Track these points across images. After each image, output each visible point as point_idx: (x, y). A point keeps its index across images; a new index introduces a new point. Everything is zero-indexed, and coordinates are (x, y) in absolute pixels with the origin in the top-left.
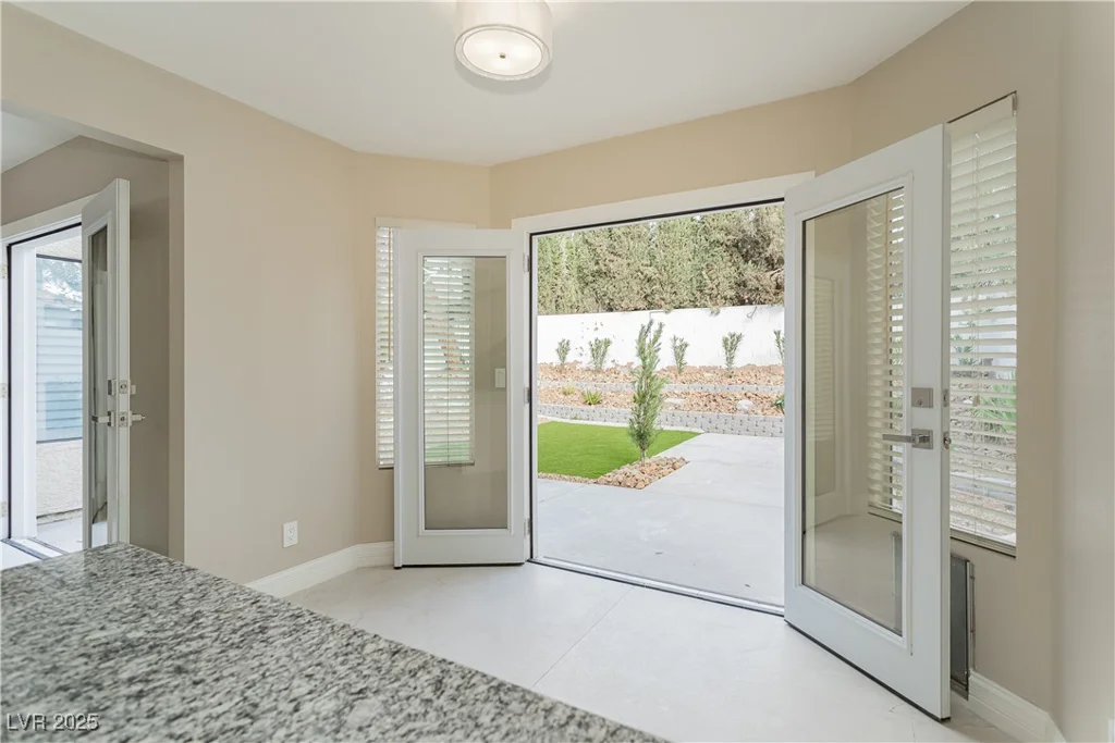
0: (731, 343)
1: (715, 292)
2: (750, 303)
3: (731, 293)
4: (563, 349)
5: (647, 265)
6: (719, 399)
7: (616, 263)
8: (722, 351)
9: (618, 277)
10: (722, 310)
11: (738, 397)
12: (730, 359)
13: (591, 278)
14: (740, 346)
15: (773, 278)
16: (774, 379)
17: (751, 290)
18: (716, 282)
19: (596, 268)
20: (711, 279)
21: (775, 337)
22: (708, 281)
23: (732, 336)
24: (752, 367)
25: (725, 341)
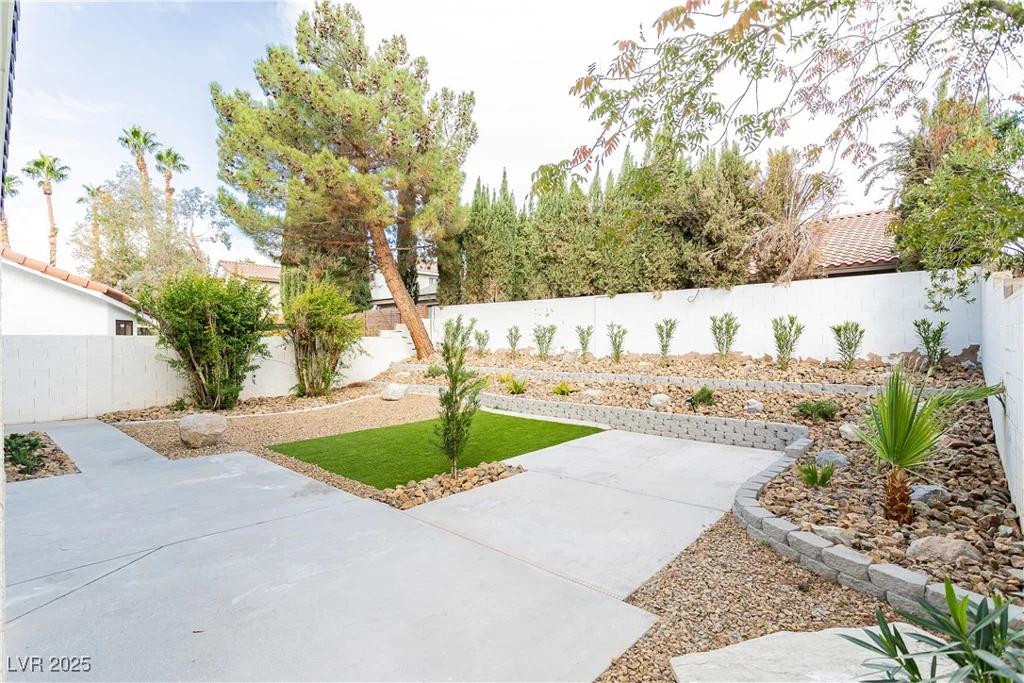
0: (666, 331)
1: (656, 275)
3: (672, 276)
4: (514, 337)
5: (591, 250)
7: (563, 248)
9: (565, 262)
10: (664, 293)
12: (664, 348)
13: (541, 265)
14: (675, 333)
17: (692, 272)
18: (656, 265)
19: (545, 254)
20: (651, 262)
21: (710, 323)
22: (648, 264)
23: (667, 323)
24: (694, 356)
25: (660, 327)
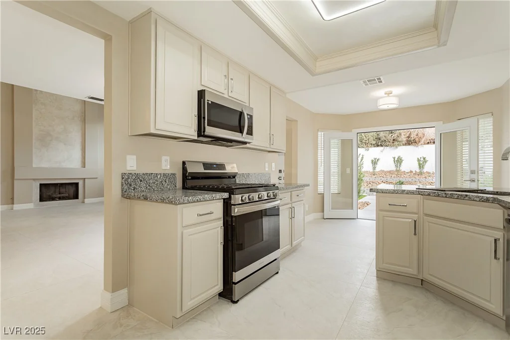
0: (375, 162)
1: (367, 142)
2: (382, 146)
3: (374, 142)
6: (372, 183)
8: (371, 165)
10: (370, 149)
11: (380, 182)
12: (374, 168)
14: (378, 163)
15: (392, 137)
16: (393, 175)
17: (382, 141)
18: (368, 138)
21: (393, 159)
22: (364, 137)
23: (375, 159)
24: (383, 171)
25: (372, 161)
